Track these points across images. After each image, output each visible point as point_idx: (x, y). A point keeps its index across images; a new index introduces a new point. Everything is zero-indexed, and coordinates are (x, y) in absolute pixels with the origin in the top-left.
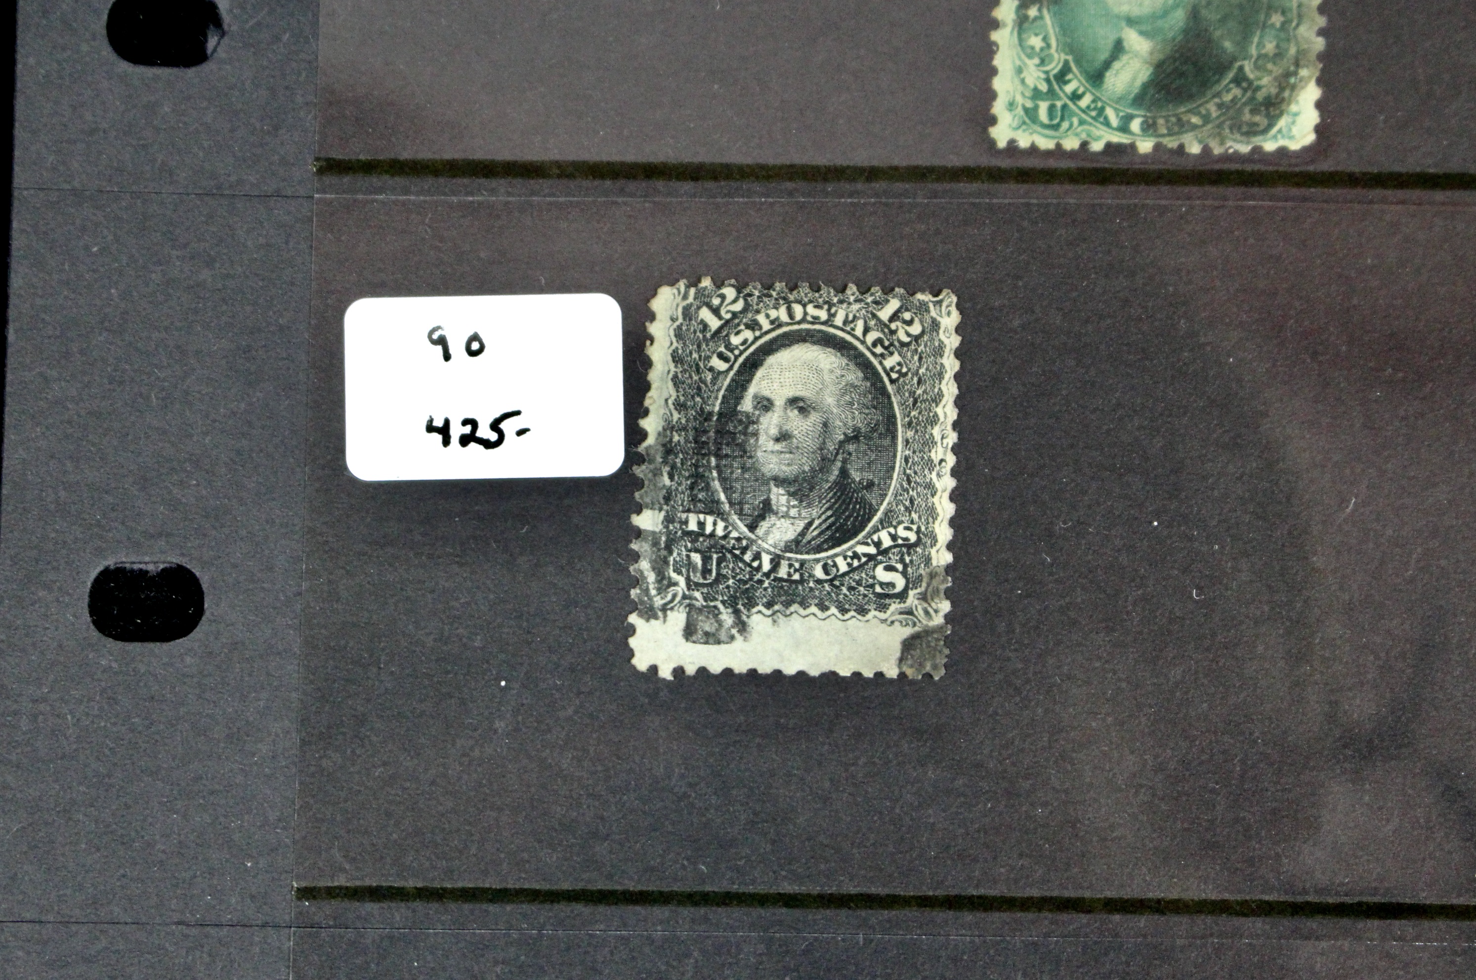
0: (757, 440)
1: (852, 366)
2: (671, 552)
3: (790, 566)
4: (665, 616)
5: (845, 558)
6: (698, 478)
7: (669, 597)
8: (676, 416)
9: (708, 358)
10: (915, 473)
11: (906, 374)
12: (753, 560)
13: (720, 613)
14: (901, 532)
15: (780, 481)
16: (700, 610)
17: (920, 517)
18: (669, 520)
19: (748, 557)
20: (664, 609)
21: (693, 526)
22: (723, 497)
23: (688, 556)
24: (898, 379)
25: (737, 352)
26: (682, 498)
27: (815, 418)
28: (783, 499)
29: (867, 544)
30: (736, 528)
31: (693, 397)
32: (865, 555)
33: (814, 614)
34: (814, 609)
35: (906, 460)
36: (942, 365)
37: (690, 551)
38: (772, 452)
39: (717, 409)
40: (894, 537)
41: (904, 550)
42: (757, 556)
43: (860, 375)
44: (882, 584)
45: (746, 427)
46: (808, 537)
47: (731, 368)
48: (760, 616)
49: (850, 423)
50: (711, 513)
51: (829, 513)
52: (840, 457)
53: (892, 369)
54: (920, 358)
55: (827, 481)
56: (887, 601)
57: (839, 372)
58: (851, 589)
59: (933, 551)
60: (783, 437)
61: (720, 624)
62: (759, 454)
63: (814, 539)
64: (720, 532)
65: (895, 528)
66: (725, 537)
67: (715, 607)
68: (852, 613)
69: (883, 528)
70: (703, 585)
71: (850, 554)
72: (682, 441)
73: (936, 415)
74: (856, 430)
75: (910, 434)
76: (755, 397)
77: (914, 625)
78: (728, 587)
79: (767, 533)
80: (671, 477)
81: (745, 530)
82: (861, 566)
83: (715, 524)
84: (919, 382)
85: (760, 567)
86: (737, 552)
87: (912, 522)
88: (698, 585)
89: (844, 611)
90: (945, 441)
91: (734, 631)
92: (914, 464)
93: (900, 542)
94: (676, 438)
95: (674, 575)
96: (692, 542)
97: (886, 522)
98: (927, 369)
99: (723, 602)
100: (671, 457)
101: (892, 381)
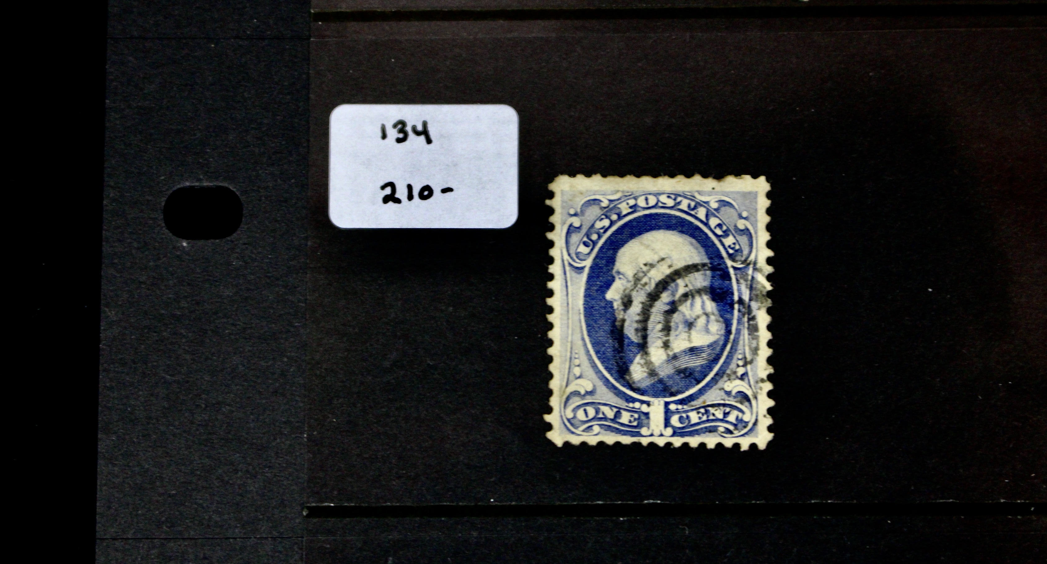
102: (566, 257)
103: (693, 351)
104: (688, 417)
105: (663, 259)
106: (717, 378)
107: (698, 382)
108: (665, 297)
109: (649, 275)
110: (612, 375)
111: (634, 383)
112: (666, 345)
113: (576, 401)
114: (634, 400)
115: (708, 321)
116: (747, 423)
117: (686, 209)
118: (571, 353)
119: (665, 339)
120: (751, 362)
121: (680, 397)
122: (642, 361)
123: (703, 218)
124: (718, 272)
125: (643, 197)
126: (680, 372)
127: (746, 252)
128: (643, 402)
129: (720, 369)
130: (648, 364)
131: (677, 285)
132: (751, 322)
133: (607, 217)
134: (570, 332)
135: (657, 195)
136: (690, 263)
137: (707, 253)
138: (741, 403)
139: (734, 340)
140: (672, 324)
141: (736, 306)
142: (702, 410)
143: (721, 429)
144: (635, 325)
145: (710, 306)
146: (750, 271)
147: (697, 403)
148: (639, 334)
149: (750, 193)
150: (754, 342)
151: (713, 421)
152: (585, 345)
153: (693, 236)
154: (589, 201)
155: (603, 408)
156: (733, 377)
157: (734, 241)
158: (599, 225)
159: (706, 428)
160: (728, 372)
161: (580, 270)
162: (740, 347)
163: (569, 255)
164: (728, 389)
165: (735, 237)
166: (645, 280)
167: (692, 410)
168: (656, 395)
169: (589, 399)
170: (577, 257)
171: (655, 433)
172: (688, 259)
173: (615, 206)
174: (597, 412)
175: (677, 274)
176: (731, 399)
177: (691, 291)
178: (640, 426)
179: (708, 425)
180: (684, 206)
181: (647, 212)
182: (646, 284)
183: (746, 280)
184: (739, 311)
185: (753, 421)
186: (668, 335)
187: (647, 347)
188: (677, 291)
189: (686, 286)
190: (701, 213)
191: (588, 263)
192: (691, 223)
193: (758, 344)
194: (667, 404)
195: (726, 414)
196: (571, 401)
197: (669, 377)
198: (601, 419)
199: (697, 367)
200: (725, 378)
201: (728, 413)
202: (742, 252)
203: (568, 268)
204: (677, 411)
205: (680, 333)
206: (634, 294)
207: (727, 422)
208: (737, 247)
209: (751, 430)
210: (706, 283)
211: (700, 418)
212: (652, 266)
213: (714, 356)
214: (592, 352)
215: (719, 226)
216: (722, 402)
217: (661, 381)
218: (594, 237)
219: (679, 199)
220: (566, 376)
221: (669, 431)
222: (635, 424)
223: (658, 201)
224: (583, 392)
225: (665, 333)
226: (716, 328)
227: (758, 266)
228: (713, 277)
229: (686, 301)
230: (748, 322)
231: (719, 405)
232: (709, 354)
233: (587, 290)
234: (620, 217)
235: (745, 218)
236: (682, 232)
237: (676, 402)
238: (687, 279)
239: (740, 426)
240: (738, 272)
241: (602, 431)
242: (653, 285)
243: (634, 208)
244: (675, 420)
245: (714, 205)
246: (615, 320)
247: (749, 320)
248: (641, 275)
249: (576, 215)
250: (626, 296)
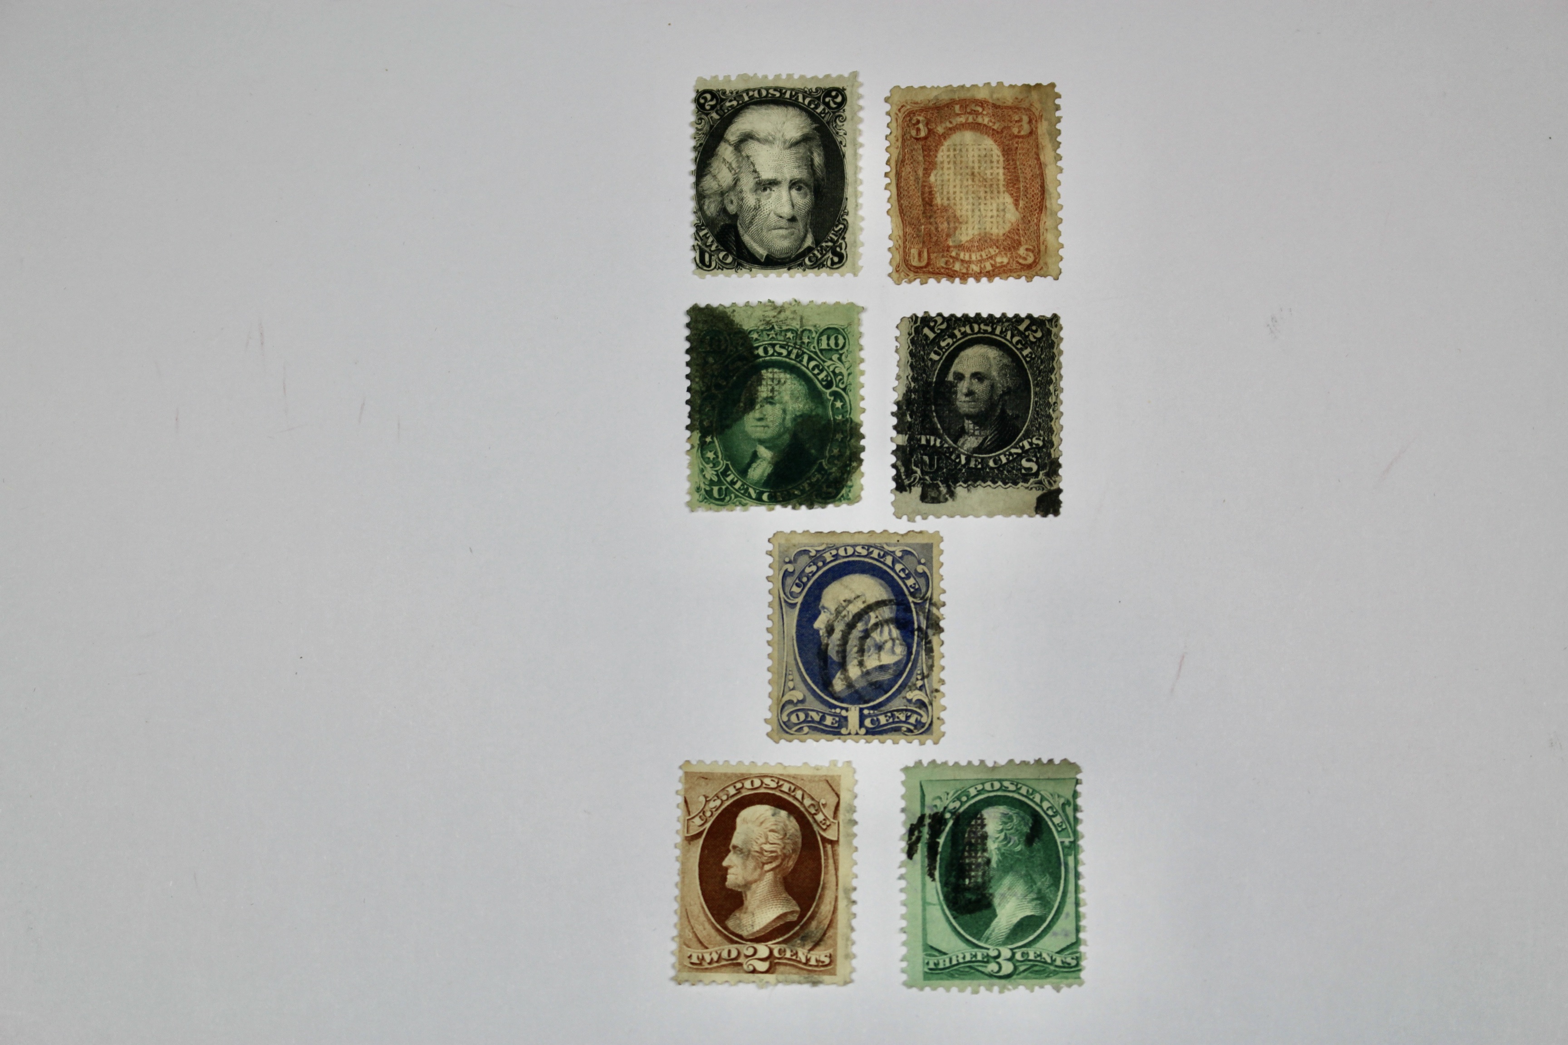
0: (956, 396)
1: (1006, 356)
2: (912, 457)
3: (976, 461)
4: (910, 490)
5: (1005, 456)
6: (926, 417)
7: (912, 479)
8: (913, 385)
9: (929, 354)
10: (1041, 410)
11: (1034, 358)
12: (956, 458)
13: (940, 487)
14: (1035, 441)
15: (969, 416)
16: (929, 486)
17: (1044, 433)
18: (909, 440)
19: (953, 457)
20: (910, 486)
21: (923, 442)
22: (939, 426)
23: (922, 458)
24: (1030, 361)
25: (944, 350)
26: (918, 427)
27: (986, 383)
28: (971, 426)
29: (1017, 448)
30: (947, 442)
31: (921, 375)
32: (1016, 453)
33: (990, 486)
34: (989, 483)
35: (1036, 402)
36: (1054, 353)
37: (922, 455)
38: (964, 402)
39: (934, 380)
40: (1031, 444)
41: (1037, 450)
42: (958, 457)
43: (1010, 359)
44: (1025, 469)
45: (951, 389)
46: (985, 445)
47: (941, 359)
48: (961, 488)
49: (1005, 385)
50: (933, 435)
51: (996, 432)
52: (1001, 403)
53: (1027, 356)
54: (1042, 350)
55: (994, 416)
56: (1028, 477)
57: (998, 359)
58: (1008, 471)
59: (1052, 451)
60: (970, 393)
61: (940, 492)
62: (958, 403)
63: (988, 446)
64: (938, 444)
65: (1032, 439)
66: (942, 446)
67: (937, 484)
68: (1010, 484)
69: (1025, 439)
70: (930, 473)
71: (1007, 453)
72: (916, 398)
73: (1051, 379)
74: (1009, 388)
75: (1037, 389)
76: (955, 373)
77: (1043, 489)
78: (943, 473)
79: (963, 444)
80: (911, 417)
81: (951, 442)
82: (1014, 460)
83: (935, 440)
84: (1042, 362)
85: (960, 461)
86: (948, 455)
87: (1040, 435)
88: (927, 473)
89: (1005, 483)
90: (1056, 393)
91: (947, 496)
92: (1040, 405)
93: (1034, 446)
94: (913, 396)
95: (914, 468)
96: (923, 450)
97: (1027, 436)
98: (1046, 355)
99: (941, 481)
100: (911, 406)
101: (1027, 362)
102: (782, 595)
103: (882, 668)
104: (878, 720)
105: (858, 597)
106: (901, 689)
107: (886, 692)
108: (860, 626)
109: (848, 609)
110: (818, 687)
111: (835, 693)
112: (861, 664)
113: (790, 708)
114: (835, 707)
115: (894, 645)
116: (924, 724)
117: (876, 557)
118: (786, 670)
119: (860, 658)
120: (928, 676)
121: (872, 704)
122: (842, 677)
123: (890, 564)
124: (902, 607)
125: (843, 548)
126: (871, 684)
127: (923, 590)
128: (842, 708)
129: (903, 682)
130: (847, 679)
131: (870, 617)
132: (928, 645)
133: (815, 564)
134: (785, 654)
135: (854, 546)
136: (880, 599)
137: (893, 590)
138: (920, 708)
139: (914, 660)
140: (866, 647)
141: (916, 633)
142: (889, 714)
143: (904, 729)
144: (836, 648)
145: (895, 633)
146: (927, 606)
147: (884, 709)
148: (840, 655)
149: (927, 544)
150: (930, 661)
151: (897, 722)
152: (797, 664)
153: (881, 578)
154: (801, 551)
155: (811, 713)
156: (914, 688)
157: (914, 582)
158: (808, 570)
159: (892, 728)
160: (910, 684)
161: (793, 606)
162: (919, 664)
163: (785, 593)
164: (909, 697)
165: (915, 579)
166: (844, 613)
167: (881, 714)
168: (853, 703)
169: (800, 707)
170: (791, 595)
171: (852, 732)
172: (878, 596)
173: (821, 556)
174: (807, 716)
175: (869, 608)
176: (912, 705)
177: (880, 621)
178: (840, 727)
179: (894, 725)
180: (875, 554)
181: (846, 560)
182: (845, 616)
183: (924, 613)
184: (918, 636)
185: (929, 722)
186: (862, 655)
187: (846, 666)
188: (869, 621)
189: (877, 617)
190: (889, 560)
191: (800, 600)
192: (880, 568)
193: (933, 662)
194: (861, 710)
195: (908, 717)
196: (786, 708)
197: (862, 688)
198: (809, 722)
199: (885, 680)
200: (907, 689)
201: (910, 717)
202: (920, 590)
203: (783, 604)
204: (869, 715)
205: (872, 654)
206: (836, 624)
207: (909, 723)
208: (917, 587)
209: (928, 729)
210: (892, 615)
211: (887, 720)
212: (849, 602)
213: (898, 672)
214: (803, 670)
215: (903, 570)
216: (905, 708)
217: (856, 692)
218: (805, 579)
219: (871, 549)
220: (782, 688)
221: (863, 731)
222: (836, 725)
223: (855, 551)
224: (795, 701)
225: (860, 654)
226: (900, 650)
227: (934, 601)
228: (898, 610)
229: (876, 629)
230: (925, 645)
231: (902, 710)
232: (895, 671)
233: (798, 621)
234: (825, 564)
235: (924, 564)
236: (873, 575)
237: (868, 708)
238: (877, 612)
239: (919, 726)
240: (918, 606)
241: (811, 731)
242: (851, 617)
243: (836, 557)
244: (868, 722)
245: (899, 554)
246: (820, 644)
247: (926, 643)
248: (841, 609)
249: (790, 562)
250: (829, 625)
